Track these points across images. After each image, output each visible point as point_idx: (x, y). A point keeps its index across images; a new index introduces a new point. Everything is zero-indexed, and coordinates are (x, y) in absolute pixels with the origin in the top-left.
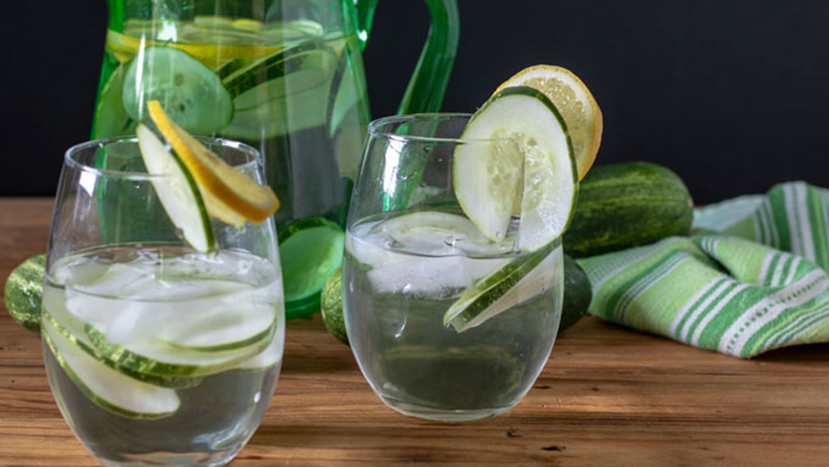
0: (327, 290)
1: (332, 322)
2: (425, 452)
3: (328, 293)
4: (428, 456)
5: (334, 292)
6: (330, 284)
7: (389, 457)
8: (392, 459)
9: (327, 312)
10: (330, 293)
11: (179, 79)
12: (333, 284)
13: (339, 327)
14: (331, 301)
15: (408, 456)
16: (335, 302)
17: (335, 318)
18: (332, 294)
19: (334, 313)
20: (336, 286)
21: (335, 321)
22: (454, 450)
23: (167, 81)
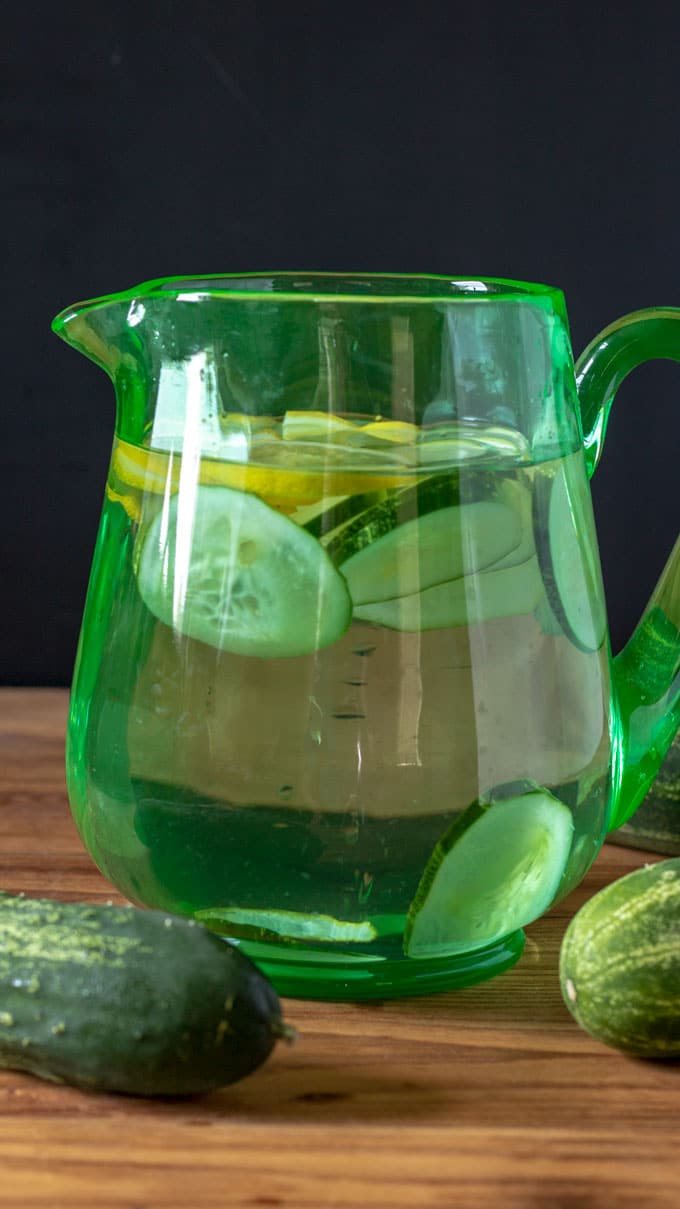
0: (581, 945)
1: (592, 1005)
3: (582, 950)
5: (595, 949)
6: (585, 932)
9: (579, 987)
10: (588, 949)
12: (591, 933)
13: (607, 1017)
14: (590, 966)
16: (598, 968)
17: (598, 1000)
18: (591, 953)
19: (597, 990)
20: (599, 937)
21: (597, 1005)
23: (225, 553)
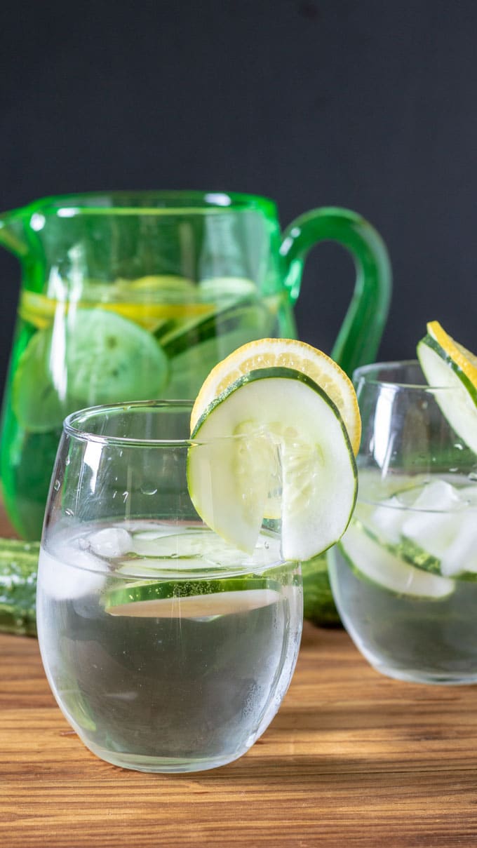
2: (434, 729)
4: (438, 733)
7: (398, 735)
8: (403, 738)
11: (112, 343)
15: (419, 735)
22: (464, 725)
